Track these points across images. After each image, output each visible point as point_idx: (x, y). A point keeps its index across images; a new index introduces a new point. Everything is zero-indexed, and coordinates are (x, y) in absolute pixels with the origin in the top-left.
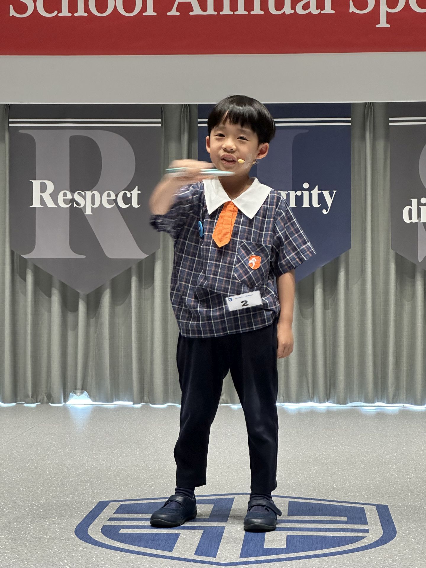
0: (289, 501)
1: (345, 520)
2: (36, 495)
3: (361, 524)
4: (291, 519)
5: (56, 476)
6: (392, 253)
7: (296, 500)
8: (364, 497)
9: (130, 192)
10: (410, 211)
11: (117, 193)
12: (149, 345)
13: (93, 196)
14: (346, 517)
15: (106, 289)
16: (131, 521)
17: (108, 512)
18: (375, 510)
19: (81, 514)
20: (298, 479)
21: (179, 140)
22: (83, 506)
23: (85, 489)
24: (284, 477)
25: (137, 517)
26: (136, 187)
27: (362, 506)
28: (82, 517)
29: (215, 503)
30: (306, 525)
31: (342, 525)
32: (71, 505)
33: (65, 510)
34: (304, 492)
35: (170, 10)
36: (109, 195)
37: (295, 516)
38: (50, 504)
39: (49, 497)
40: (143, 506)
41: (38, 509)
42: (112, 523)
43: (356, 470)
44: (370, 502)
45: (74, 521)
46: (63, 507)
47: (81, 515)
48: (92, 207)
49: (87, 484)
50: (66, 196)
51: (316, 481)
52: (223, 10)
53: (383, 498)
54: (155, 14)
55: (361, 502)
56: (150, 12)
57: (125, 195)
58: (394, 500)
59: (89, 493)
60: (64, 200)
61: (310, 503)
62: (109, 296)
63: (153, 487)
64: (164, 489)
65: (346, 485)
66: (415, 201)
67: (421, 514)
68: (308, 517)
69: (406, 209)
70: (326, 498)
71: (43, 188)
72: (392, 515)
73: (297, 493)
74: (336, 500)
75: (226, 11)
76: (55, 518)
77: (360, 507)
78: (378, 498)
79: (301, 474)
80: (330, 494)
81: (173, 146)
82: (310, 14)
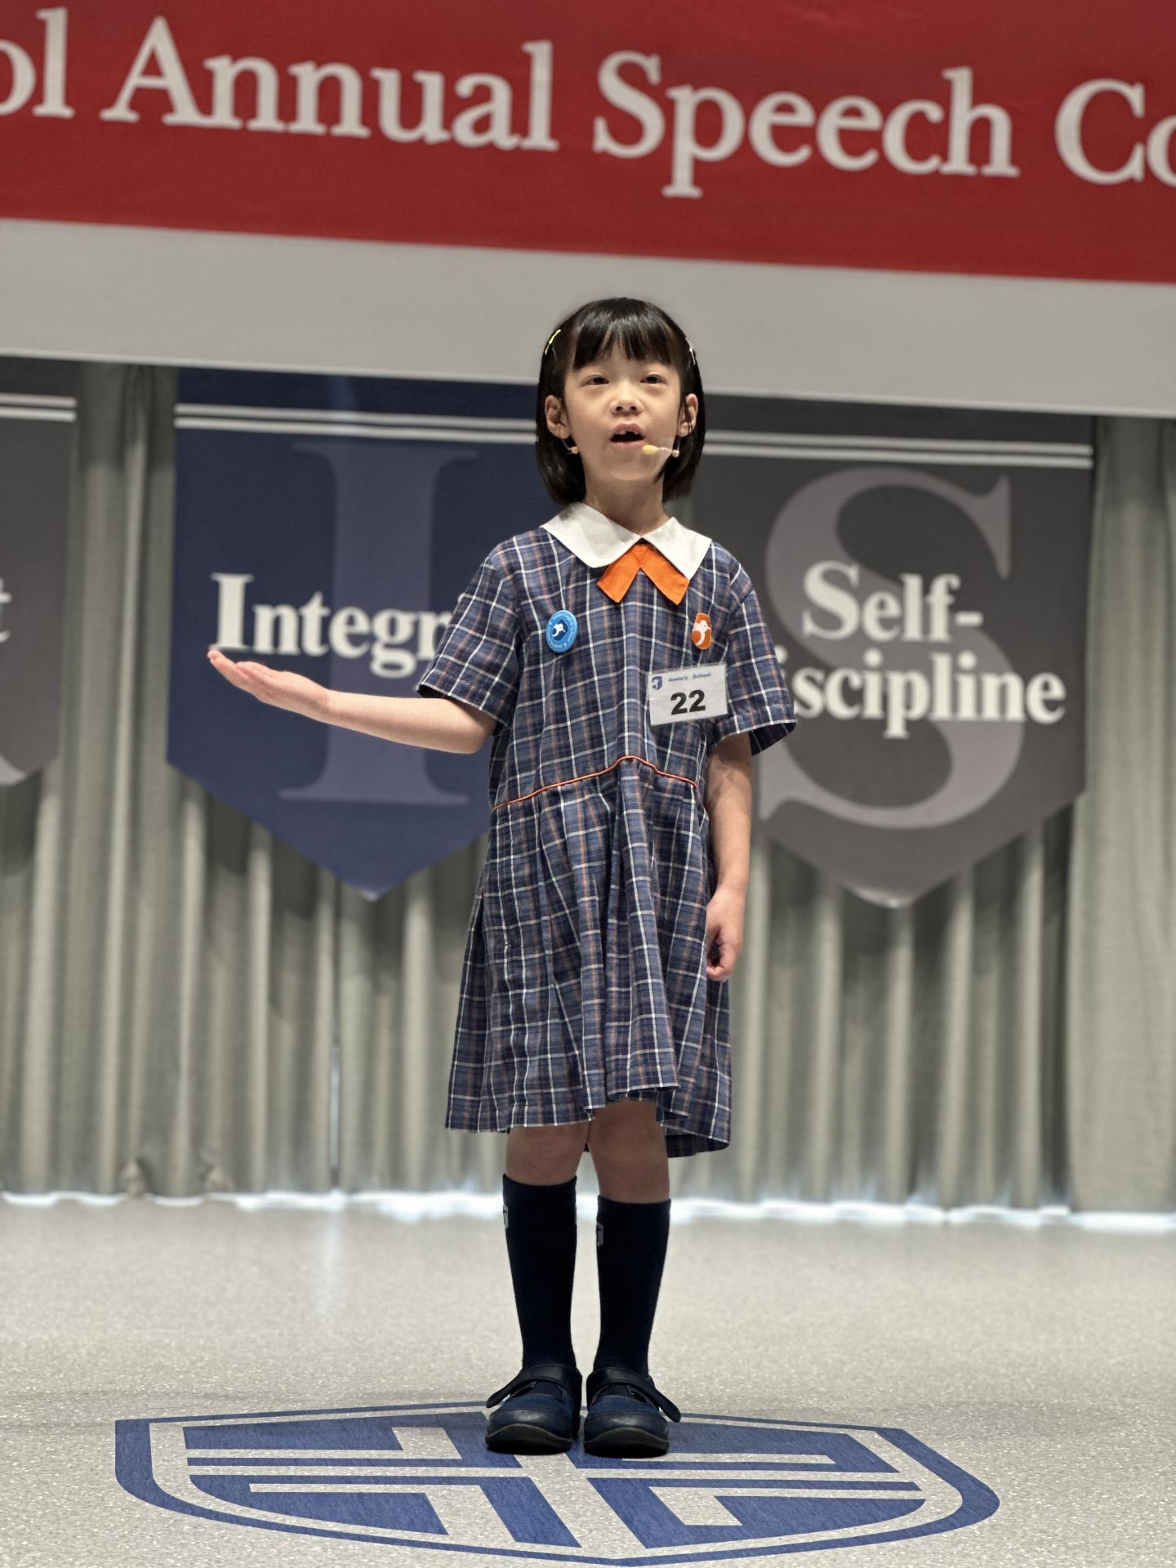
1: (830, 1463)
3: (880, 1471)
14: (826, 1457)
17: (169, 1445)
18: (882, 1440)
21: (119, 460)
27: (838, 1431)
35: (110, 103)
42: (207, 1471)
43: (735, 1349)
44: (851, 1423)
52: (255, 117)
53: (875, 1414)
54: (70, 113)
56: (55, 105)
58: (905, 1417)
72: (939, 1451)
75: (266, 119)
81: (100, 477)
82: (491, 147)
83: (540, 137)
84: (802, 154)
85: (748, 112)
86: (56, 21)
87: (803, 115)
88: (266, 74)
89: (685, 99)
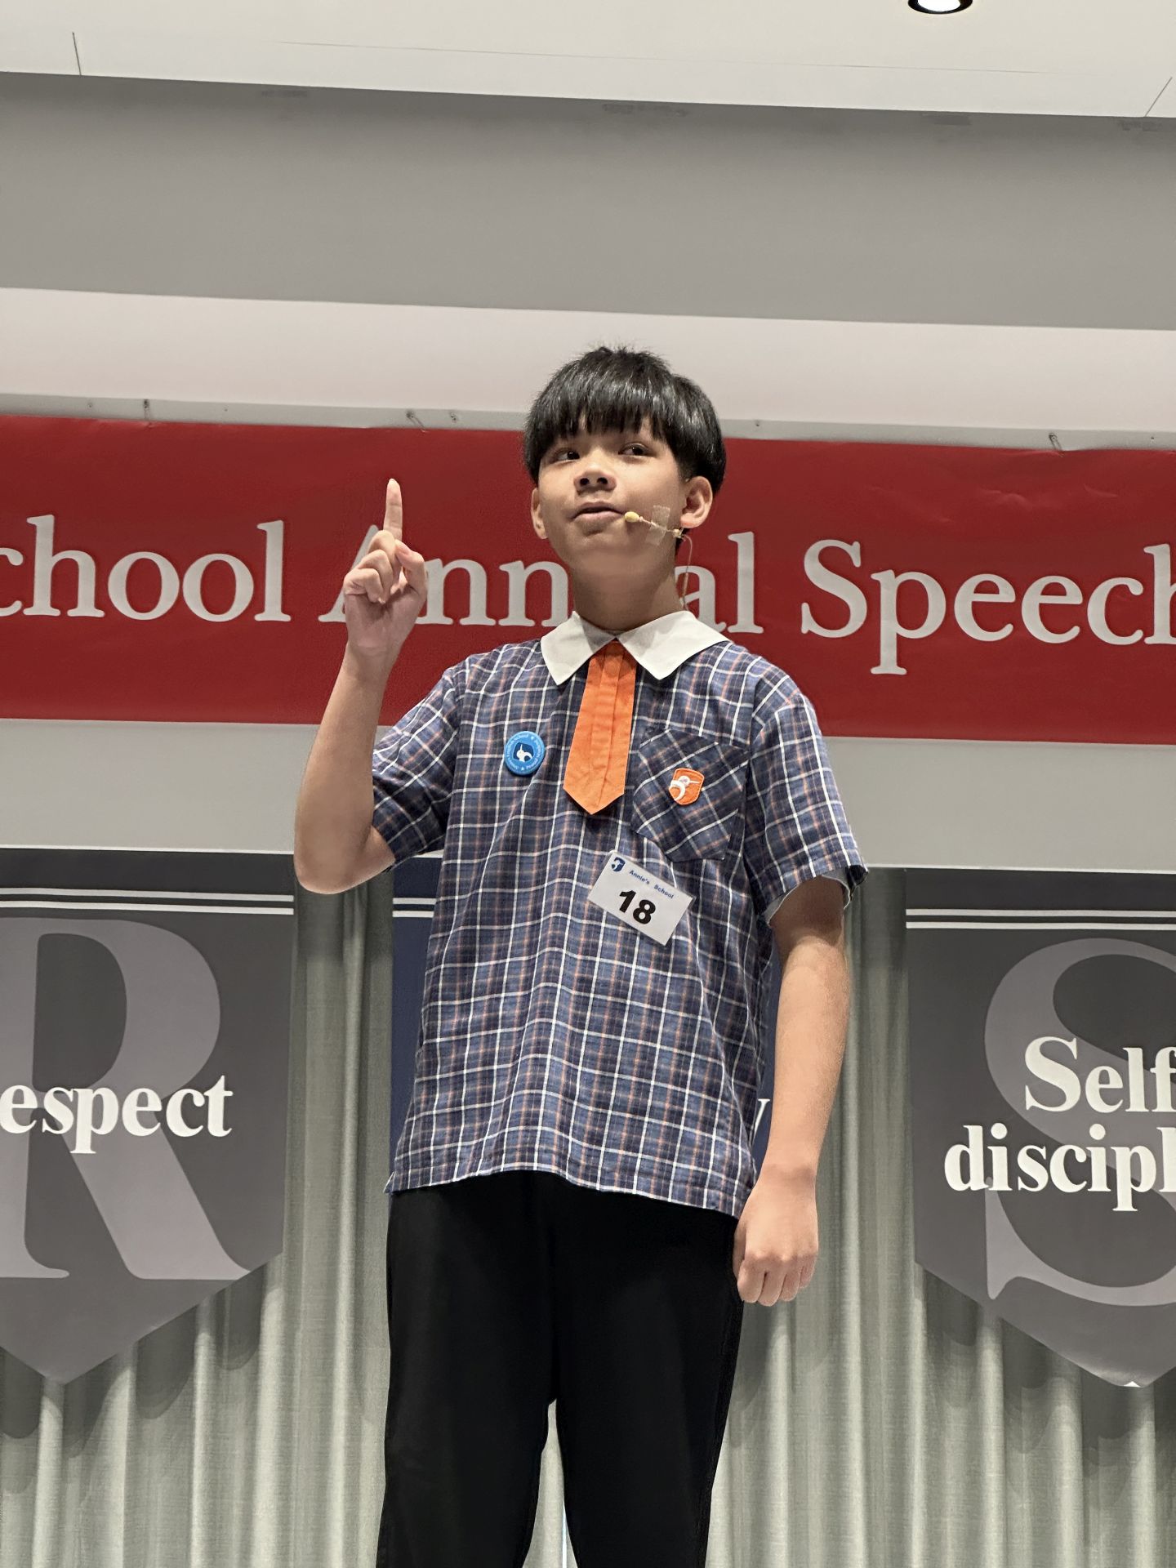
6: (914, 1271)
9: (203, 1093)
10: (965, 1159)
11: (165, 1095)
12: (235, 1531)
13: (98, 1103)
15: (124, 1368)
21: (339, 954)
26: (219, 1078)
35: (325, 612)
36: (143, 1100)
48: (93, 1133)
50: (22, 1102)
52: (466, 614)
54: (287, 618)
56: (273, 612)
57: (188, 1099)
60: (16, 1112)
62: (131, 1389)
66: (975, 1132)
69: (953, 1156)
75: (478, 616)
81: (319, 970)
83: (745, 623)
84: (1006, 632)
86: (274, 532)
87: (1006, 594)
88: (476, 573)
89: (888, 583)
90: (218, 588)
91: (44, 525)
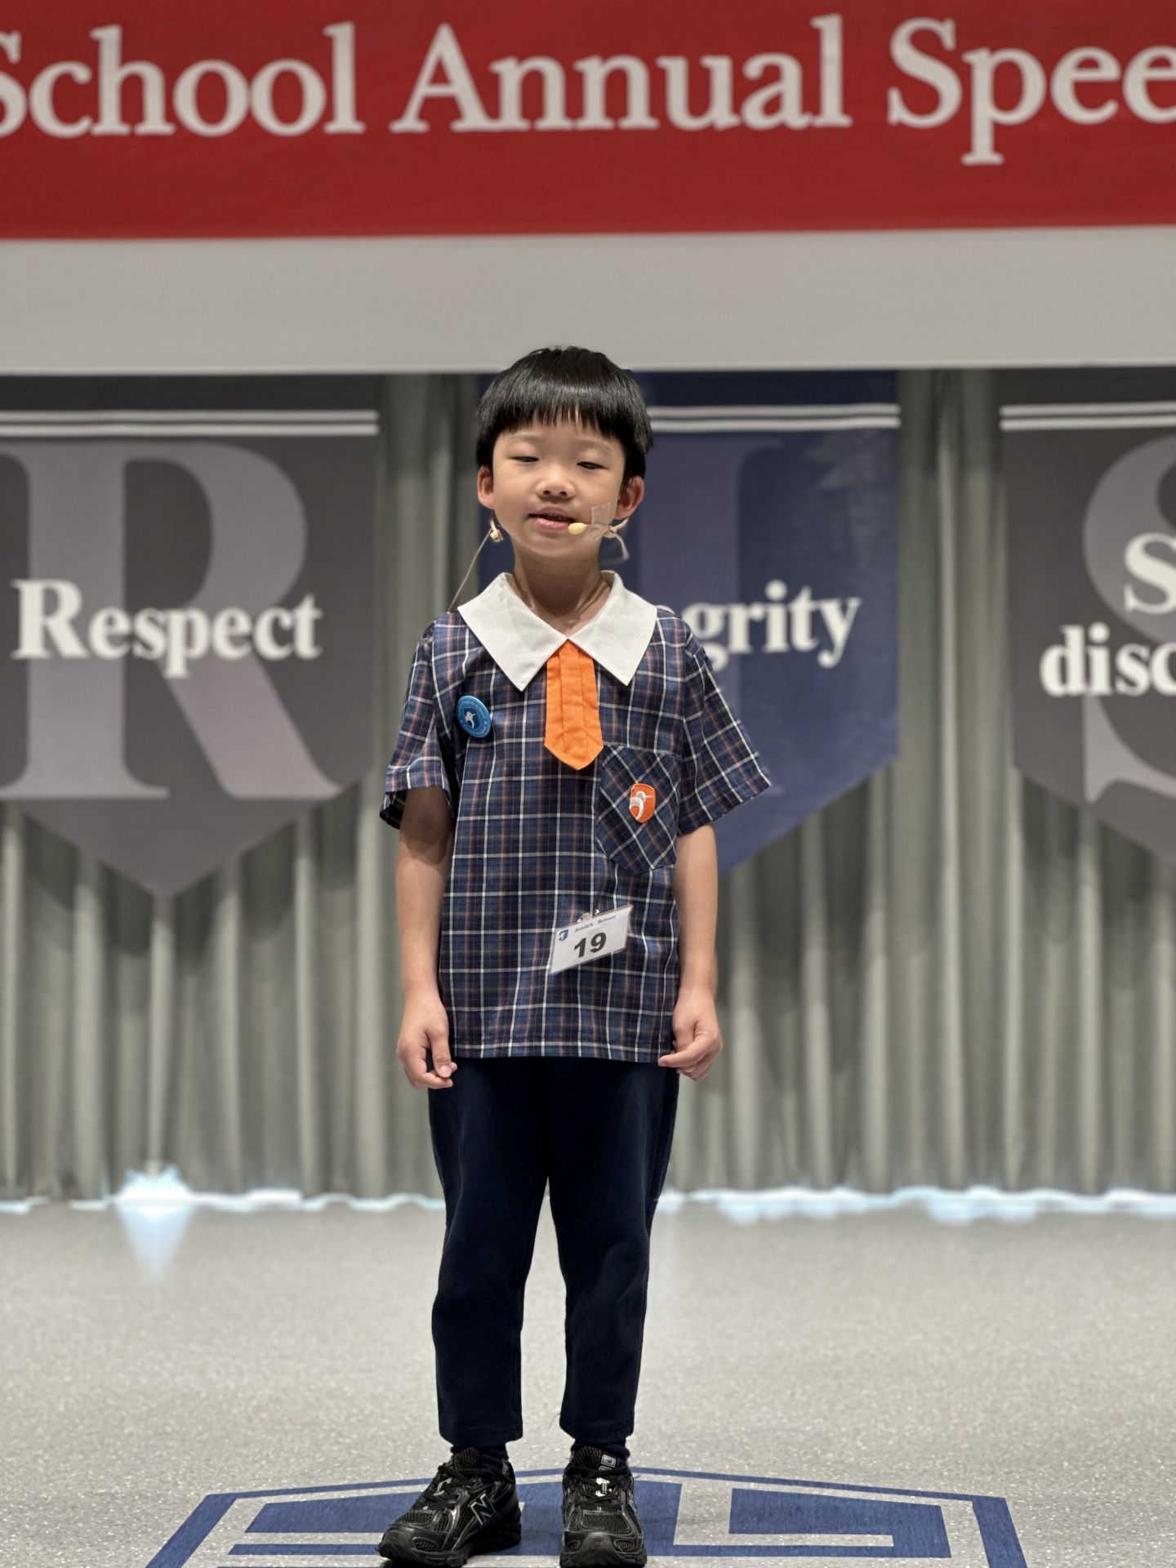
0: (735, 1491)
1: (887, 1545)
2: (29, 1478)
3: (932, 1556)
4: (740, 1544)
5: (87, 1421)
6: (1014, 777)
7: (752, 1486)
8: (941, 1476)
9: (290, 613)
10: (1063, 664)
11: (254, 616)
13: (189, 625)
14: (890, 1537)
15: (228, 890)
16: (293, 1554)
17: (232, 1528)
18: (971, 1515)
19: (155, 1534)
20: (760, 1420)
21: (426, 469)
22: (160, 1509)
23: (166, 1460)
24: (719, 1418)
25: (311, 1543)
26: (307, 596)
27: (934, 1502)
28: (158, 1543)
29: (529, 1496)
30: (781, 1561)
31: (879, 1559)
32: (127, 1507)
33: (111, 1523)
34: (775, 1462)
35: (399, 113)
36: (232, 622)
37: (751, 1536)
38: (71, 1503)
39: (65, 1482)
40: (327, 1511)
41: (36, 1519)
42: (240, 1561)
43: (919, 1392)
44: (956, 1491)
45: (136, 1556)
46: (106, 1513)
47: (154, 1538)
48: (185, 654)
49: (171, 1444)
50: (114, 626)
51: (808, 1428)
52: (542, 117)
53: (993, 1478)
54: (361, 128)
55: (933, 1489)
56: (345, 121)
57: (277, 621)
58: (1023, 1483)
59: (174, 1470)
60: (109, 635)
61: (791, 1495)
62: (236, 915)
63: (356, 1449)
64: (387, 1456)
65: (888, 1439)
66: (1074, 634)
67: (1098, 1524)
68: (787, 1537)
70: (835, 1480)
71: (51, 603)
72: (1016, 1529)
73: (754, 1466)
74: (862, 1484)
75: (554, 118)
76: (82, 1544)
77: (930, 1507)
78: (977, 1476)
79: (765, 1408)
80: (848, 1467)
81: (409, 488)
82: (782, 129)
83: (832, 113)
84: (1109, 110)
85: (1049, 70)
86: (343, 37)
87: (1108, 69)
88: (552, 72)
89: (983, 63)
90: (287, 97)
91: (109, 37)
